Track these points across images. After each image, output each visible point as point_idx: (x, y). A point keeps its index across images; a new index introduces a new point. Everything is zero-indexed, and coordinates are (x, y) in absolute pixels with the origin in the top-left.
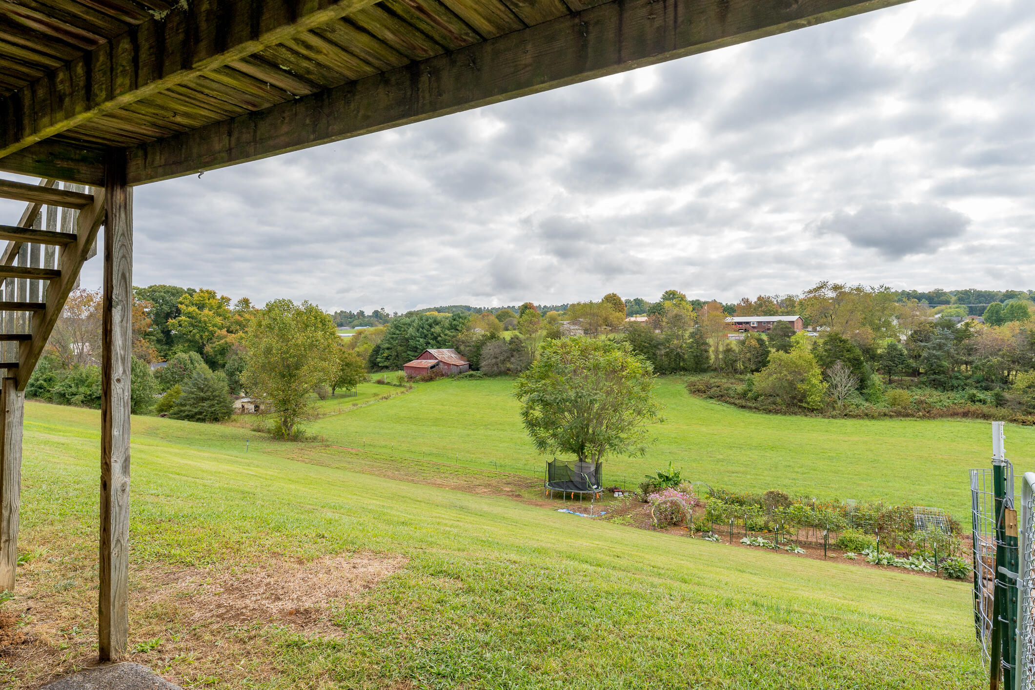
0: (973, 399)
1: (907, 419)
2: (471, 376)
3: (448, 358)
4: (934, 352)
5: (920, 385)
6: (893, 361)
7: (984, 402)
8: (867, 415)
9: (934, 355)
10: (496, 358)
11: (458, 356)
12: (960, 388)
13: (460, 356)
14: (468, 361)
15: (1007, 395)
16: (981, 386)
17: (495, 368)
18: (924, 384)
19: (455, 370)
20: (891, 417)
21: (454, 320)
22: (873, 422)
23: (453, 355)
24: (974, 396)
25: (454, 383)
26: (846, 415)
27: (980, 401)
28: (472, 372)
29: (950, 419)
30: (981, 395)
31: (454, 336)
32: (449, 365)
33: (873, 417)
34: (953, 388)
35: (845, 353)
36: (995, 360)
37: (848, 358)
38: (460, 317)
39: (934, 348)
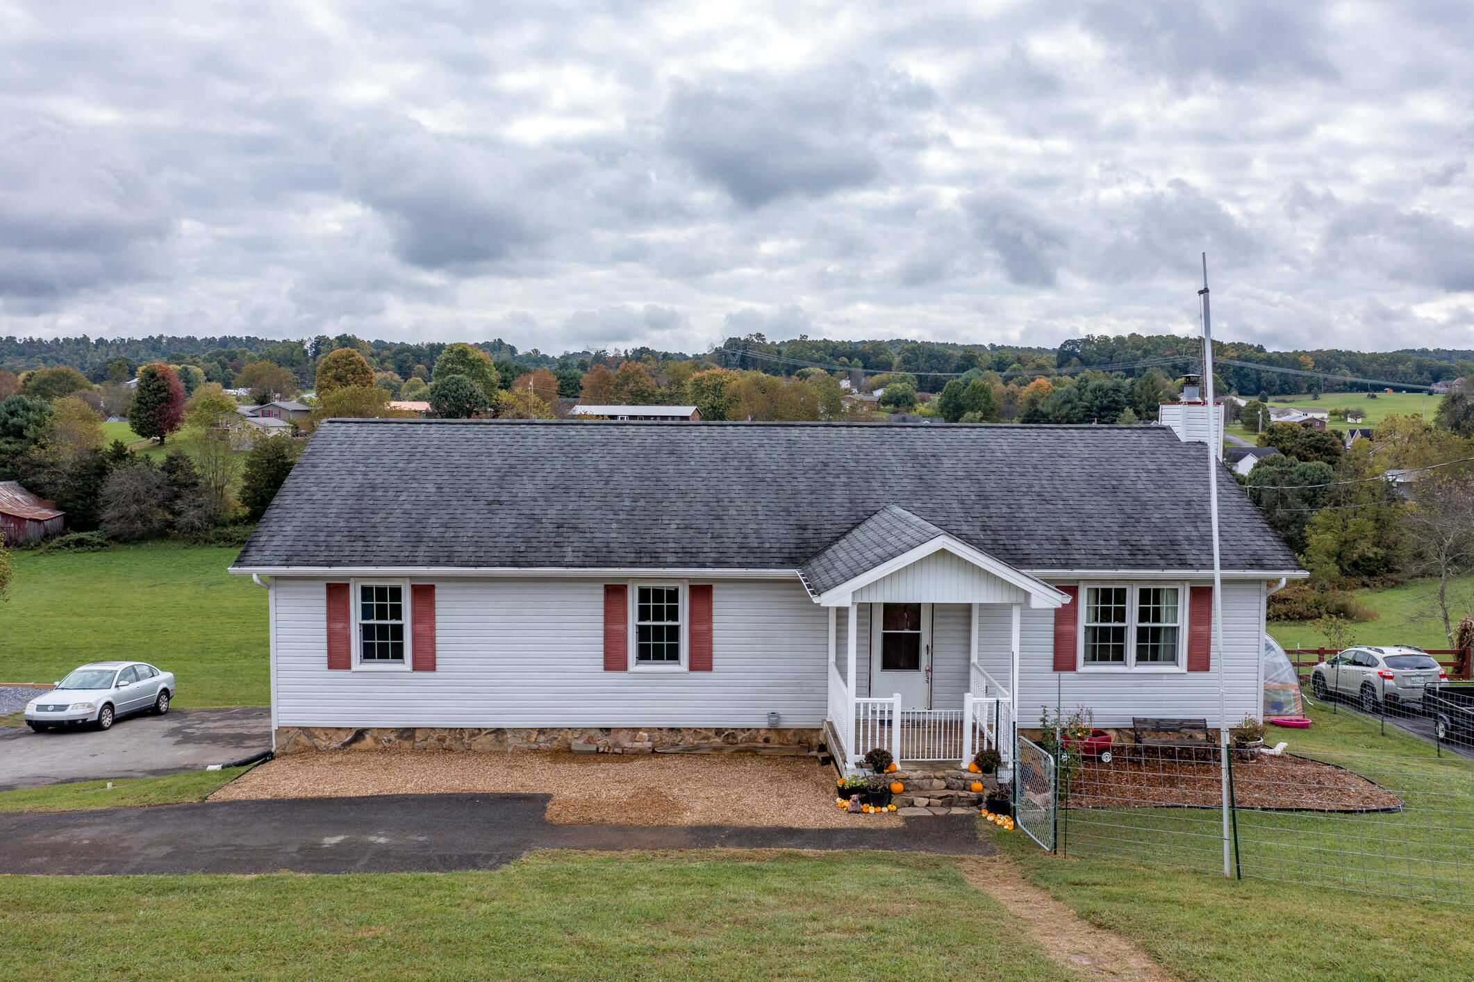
2: (80, 543)
3: (10, 503)
10: (137, 501)
11: (31, 498)
13: (33, 496)
14: (59, 509)
17: (139, 524)
19: (33, 531)
21: (12, 414)
23: (18, 497)
25: (43, 561)
28: (76, 536)
31: (15, 454)
32: (19, 520)
38: (28, 409)
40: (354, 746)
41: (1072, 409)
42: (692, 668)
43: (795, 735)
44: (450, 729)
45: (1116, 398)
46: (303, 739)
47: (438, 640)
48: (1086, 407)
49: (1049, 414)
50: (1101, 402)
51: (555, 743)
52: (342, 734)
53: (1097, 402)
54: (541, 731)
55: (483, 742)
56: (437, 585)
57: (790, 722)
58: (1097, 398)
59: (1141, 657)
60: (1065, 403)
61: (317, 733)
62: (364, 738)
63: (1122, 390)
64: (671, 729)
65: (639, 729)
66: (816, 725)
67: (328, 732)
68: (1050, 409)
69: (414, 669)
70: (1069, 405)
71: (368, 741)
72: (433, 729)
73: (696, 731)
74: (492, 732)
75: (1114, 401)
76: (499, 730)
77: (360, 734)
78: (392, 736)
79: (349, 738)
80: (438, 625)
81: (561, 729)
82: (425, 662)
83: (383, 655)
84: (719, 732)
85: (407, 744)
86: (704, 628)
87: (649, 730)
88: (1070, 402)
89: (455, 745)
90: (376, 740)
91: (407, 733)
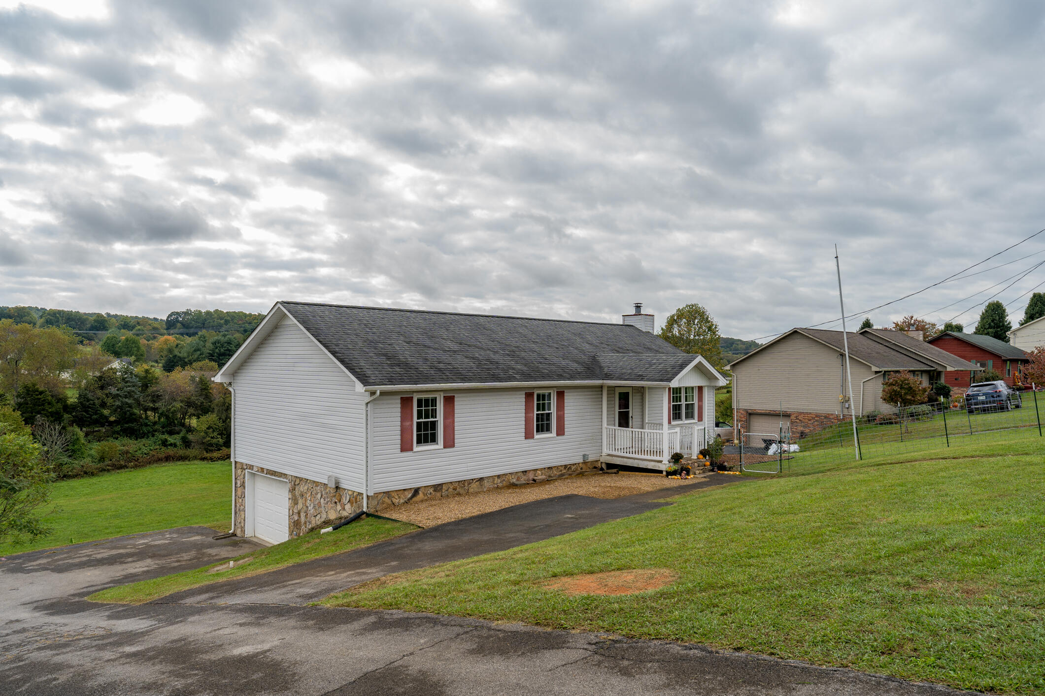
0: (164, 443)
1: (123, 470)
4: (127, 400)
5: (115, 435)
6: (87, 412)
7: (175, 445)
8: (86, 473)
9: (127, 403)
12: (150, 435)
15: (190, 437)
16: (166, 431)
18: (118, 434)
20: (108, 471)
22: (94, 480)
24: (166, 440)
26: (65, 476)
27: (171, 445)
29: (155, 465)
30: (171, 439)
33: (93, 474)
34: (144, 435)
35: (47, 407)
36: (178, 405)
37: (50, 412)
39: (126, 397)
40: (414, 499)
41: (201, 354)
42: (558, 435)
43: (591, 464)
44: (459, 481)
45: (229, 348)
46: (387, 500)
47: (456, 428)
48: (209, 353)
49: (185, 358)
50: (220, 351)
51: (504, 482)
52: (406, 493)
53: (217, 350)
54: (499, 476)
55: (474, 486)
56: (456, 395)
57: (591, 458)
58: (217, 348)
59: (687, 417)
60: (195, 351)
61: (393, 495)
62: (419, 494)
63: (233, 343)
64: (549, 468)
65: (537, 470)
66: (597, 459)
67: (398, 493)
68: (185, 355)
69: (445, 447)
70: (199, 352)
71: (421, 495)
72: (451, 483)
73: (557, 467)
74: (477, 481)
75: (228, 350)
76: (481, 478)
77: (416, 491)
78: (431, 490)
79: (410, 496)
80: (456, 420)
81: (505, 475)
82: (449, 443)
83: (426, 441)
84: (566, 466)
85: (438, 494)
86: (562, 413)
87: (541, 469)
88: (199, 350)
89: (462, 491)
90: (425, 494)
91: (438, 487)
